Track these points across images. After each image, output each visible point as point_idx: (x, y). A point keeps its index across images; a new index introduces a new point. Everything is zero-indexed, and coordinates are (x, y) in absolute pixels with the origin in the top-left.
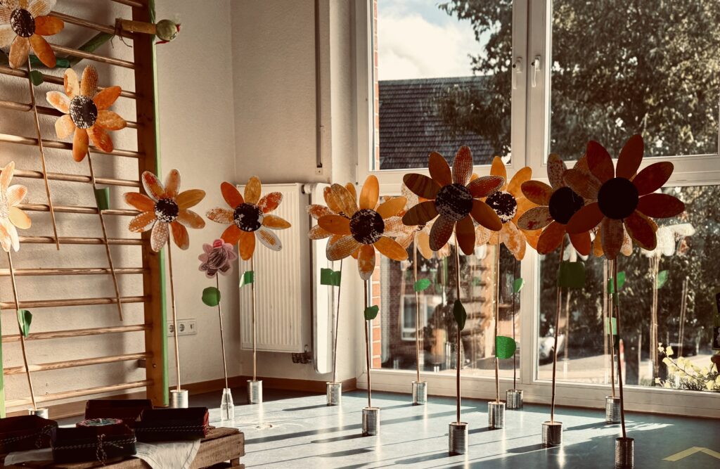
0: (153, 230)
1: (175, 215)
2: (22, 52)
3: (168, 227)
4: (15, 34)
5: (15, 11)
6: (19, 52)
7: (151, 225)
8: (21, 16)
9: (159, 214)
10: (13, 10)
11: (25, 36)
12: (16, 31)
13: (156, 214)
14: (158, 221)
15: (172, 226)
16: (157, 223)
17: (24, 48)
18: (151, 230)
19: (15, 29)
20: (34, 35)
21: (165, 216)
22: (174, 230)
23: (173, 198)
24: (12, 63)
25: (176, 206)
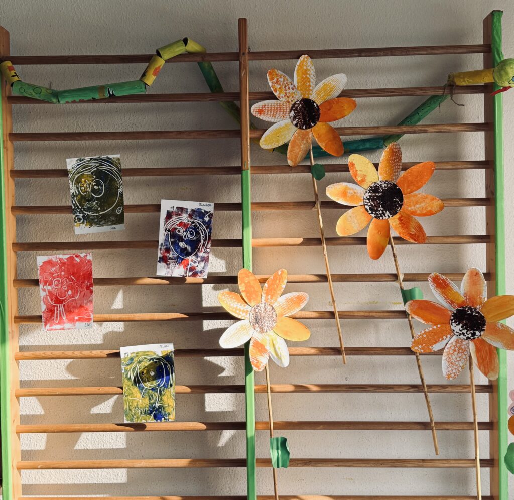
0: (446, 350)
1: (481, 330)
2: (303, 146)
3: (468, 347)
4: (296, 128)
5: (295, 104)
6: (299, 147)
7: (444, 342)
8: (302, 107)
9: (457, 328)
10: (293, 103)
11: (306, 128)
12: (296, 125)
13: (453, 328)
14: (455, 338)
15: (475, 344)
16: (452, 340)
17: (305, 141)
18: (443, 349)
19: (295, 123)
20: (319, 124)
21: (465, 331)
22: (478, 351)
23: (478, 307)
24: (291, 160)
25: (482, 318)
